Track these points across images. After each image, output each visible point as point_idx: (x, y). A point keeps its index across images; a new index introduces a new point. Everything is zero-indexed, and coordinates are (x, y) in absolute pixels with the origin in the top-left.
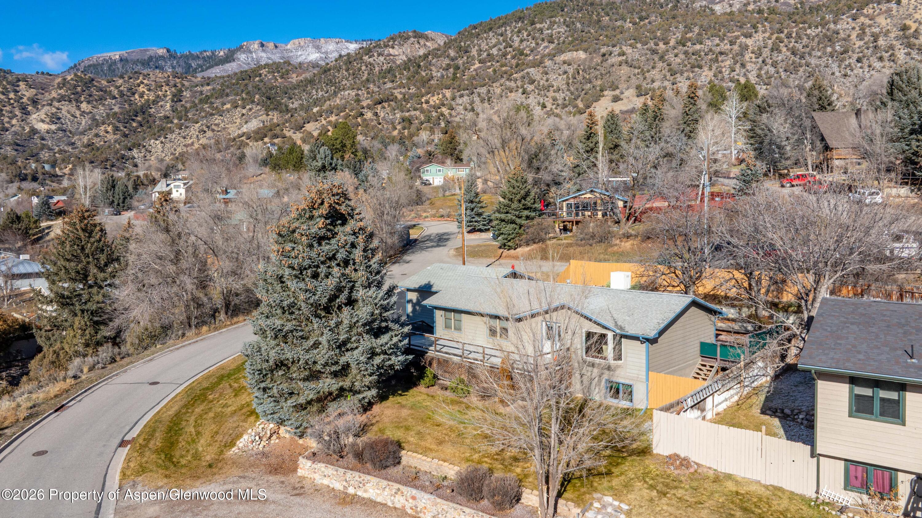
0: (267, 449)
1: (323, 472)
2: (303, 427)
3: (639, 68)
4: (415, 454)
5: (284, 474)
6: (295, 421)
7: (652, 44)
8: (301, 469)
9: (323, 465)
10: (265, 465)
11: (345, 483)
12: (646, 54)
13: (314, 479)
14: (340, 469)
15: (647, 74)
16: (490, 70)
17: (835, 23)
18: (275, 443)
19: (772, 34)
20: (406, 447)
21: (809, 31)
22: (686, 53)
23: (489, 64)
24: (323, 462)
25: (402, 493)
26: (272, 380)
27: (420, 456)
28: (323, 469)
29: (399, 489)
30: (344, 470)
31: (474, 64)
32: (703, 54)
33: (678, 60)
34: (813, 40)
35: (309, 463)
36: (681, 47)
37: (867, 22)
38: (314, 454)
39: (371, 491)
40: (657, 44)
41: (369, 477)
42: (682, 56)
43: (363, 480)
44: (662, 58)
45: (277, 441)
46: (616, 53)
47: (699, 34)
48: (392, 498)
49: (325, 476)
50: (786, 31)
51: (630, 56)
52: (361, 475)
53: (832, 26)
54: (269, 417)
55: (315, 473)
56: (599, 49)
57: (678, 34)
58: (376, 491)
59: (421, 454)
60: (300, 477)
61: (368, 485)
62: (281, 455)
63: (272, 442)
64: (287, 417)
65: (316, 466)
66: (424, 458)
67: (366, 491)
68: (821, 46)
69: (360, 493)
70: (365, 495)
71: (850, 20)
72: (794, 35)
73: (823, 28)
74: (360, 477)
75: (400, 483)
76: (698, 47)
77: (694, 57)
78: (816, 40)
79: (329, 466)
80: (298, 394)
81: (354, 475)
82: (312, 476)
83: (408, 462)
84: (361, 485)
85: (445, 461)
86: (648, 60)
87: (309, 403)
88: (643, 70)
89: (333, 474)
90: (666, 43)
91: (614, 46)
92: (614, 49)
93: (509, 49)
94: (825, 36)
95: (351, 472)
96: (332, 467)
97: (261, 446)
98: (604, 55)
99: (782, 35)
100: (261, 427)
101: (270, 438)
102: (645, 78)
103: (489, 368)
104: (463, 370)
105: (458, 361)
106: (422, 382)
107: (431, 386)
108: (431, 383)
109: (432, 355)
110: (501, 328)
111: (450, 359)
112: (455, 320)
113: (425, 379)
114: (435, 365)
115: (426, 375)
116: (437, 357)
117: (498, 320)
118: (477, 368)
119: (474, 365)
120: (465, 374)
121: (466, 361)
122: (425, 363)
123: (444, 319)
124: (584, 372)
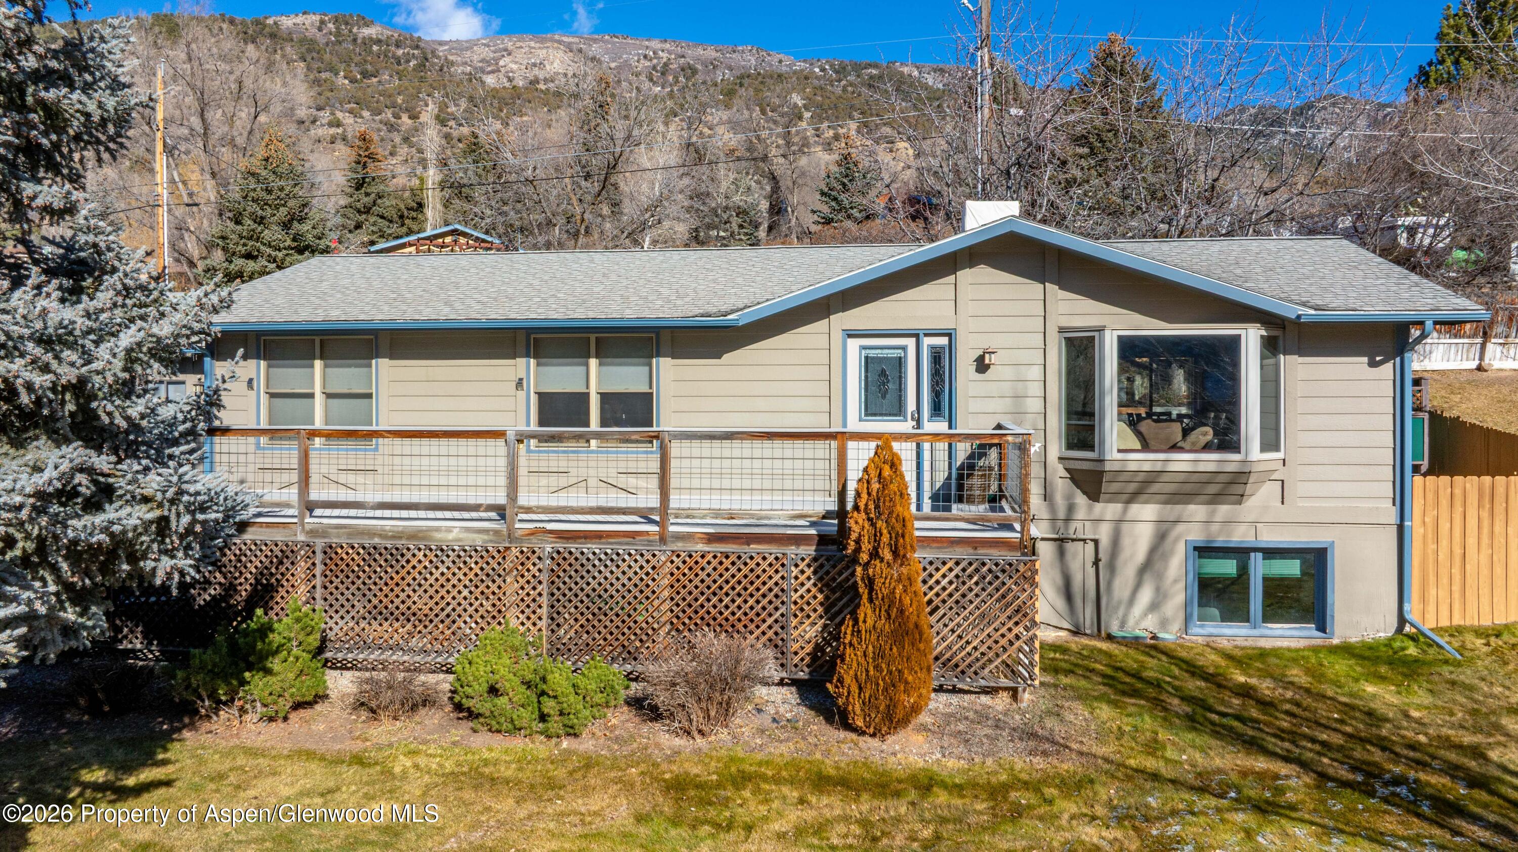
98: (301, 122)
103: (701, 547)
104: (511, 585)
105: (479, 540)
106: (257, 684)
107: (298, 706)
108: (304, 689)
109: (279, 536)
110: (605, 397)
111: (414, 536)
112: (329, 396)
113: (275, 664)
114: (303, 589)
115: (275, 638)
116: (319, 544)
117: (593, 362)
118: (615, 559)
119: (595, 547)
120: (528, 606)
121: (533, 533)
122: (230, 589)
123: (264, 398)
124: (1077, 528)
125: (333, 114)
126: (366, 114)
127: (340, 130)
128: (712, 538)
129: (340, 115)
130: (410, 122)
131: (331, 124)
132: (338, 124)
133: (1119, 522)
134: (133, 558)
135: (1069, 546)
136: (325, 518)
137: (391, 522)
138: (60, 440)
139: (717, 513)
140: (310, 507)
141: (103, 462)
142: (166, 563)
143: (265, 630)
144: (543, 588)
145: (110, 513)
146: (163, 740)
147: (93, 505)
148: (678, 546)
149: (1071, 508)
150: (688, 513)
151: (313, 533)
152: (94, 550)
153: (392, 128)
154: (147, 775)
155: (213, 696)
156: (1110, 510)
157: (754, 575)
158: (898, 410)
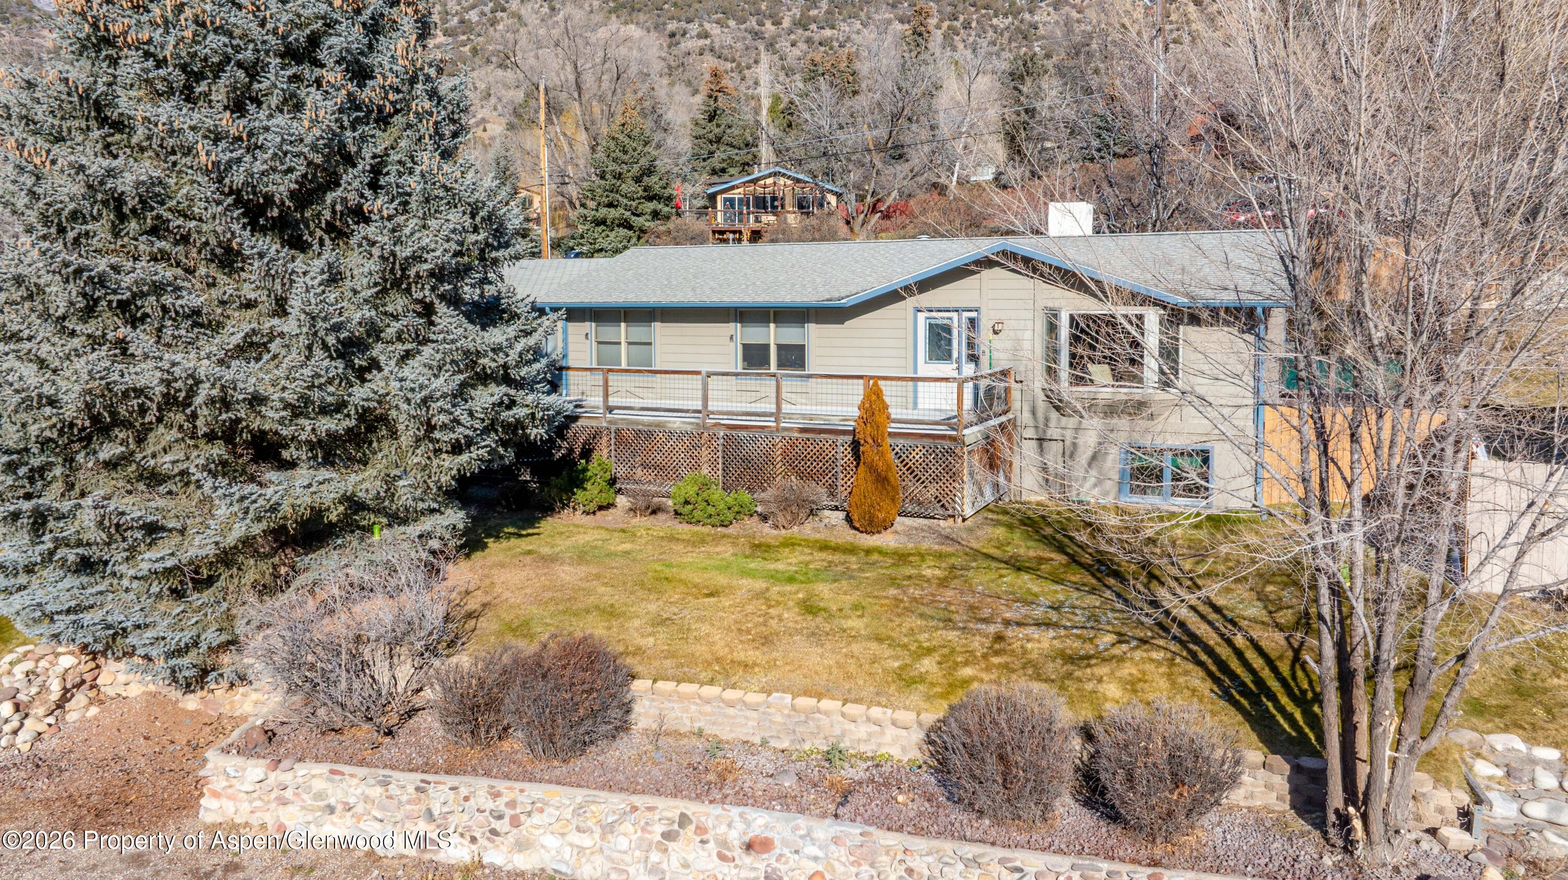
0: (51, 744)
1: (319, 796)
2: (204, 647)
3: (733, 61)
4: (685, 688)
5: (139, 826)
6: (172, 627)
7: (753, 23)
8: (216, 795)
9: (322, 769)
10: (46, 803)
11: (422, 826)
12: (744, 38)
13: (282, 828)
14: (396, 774)
15: (746, 72)
16: (467, 48)
17: (1031, 12)
18: (83, 720)
19: (942, 21)
20: (638, 669)
21: (995, 21)
22: (809, 41)
23: (464, 38)
24: (317, 759)
25: (701, 830)
26: (71, 486)
27: (710, 691)
28: (319, 785)
29: (684, 820)
30: (420, 776)
31: (435, 36)
32: (836, 44)
33: (796, 52)
34: (1002, 35)
35: (255, 769)
36: (800, 31)
37: (1075, 15)
38: (270, 735)
39: (551, 841)
40: (761, 24)
41: (535, 791)
42: (804, 46)
43: (512, 804)
44: (771, 46)
45: (94, 711)
46: (694, 33)
47: (829, 12)
48: (655, 857)
49: (331, 810)
50: (961, 18)
51: (717, 40)
52: (501, 785)
53: (1027, 16)
54: (63, 622)
55: (284, 802)
56: (664, 24)
57: (794, 10)
58: (576, 838)
59: (711, 682)
60: (212, 829)
61: (536, 819)
62: (116, 758)
63: (72, 717)
64: (138, 618)
65: (287, 777)
66: (730, 694)
67: (522, 846)
68: (1014, 44)
69: (495, 856)
70: (523, 862)
71: (1051, 9)
72: (974, 24)
73: (1015, 17)
74: (496, 795)
75: (676, 793)
76: (828, 33)
77: (822, 49)
78: (1006, 35)
79: (347, 769)
80: (182, 532)
81: (464, 791)
82: (269, 819)
83: (661, 719)
84: (502, 826)
85: (819, 696)
86: (747, 48)
87: (227, 558)
88: (739, 65)
89: (366, 799)
90: (777, 23)
91: (689, 21)
92: (691, 26)
93: (499, 14)
94: (1018, 29)
95: (452, 780)
96: (362, 771)
97: (23, 736)
98: (672, 35)
99: (957, 24)
100: (19, 670)
101: (61, 704)
102: (743, 79)
103: (796, 435)
104: (705, 452)
105: (689, 428)
106: (580, 495)
107: (601, 508)
108: (604, 499)
109: (594, 423)
110: (780, 347)
111: (658, 425)
112: (630, 343)
113: (588, 485)
114: (605, 451)
115: (589, 474)
116: (613, 428)
117: (772, 325)
118: (754, 440)
119: (745, 433)
120: (713, 463)
121: (715, 425)
122: (571, 450)
123: (594, 344)
124: (1053, 432)
125: (701, 25)
126: (732, 23)
127: (708, 42)
128: (803, 430)
129: (707, 26)
130: (773, 28)
131: (699, 36)
132: (706, 35)
133: (1077, 430)
134: (523, 429)
135: (1045, 444)
136: (618, 415)
137: (647, 417)
138: (498, 384)
139: (803, 416)
140: (610, 409)
141: (512, 392)
142: (535, 431)
143: (585, 470)
144: (720, 454)
145: (515, 410)
146: (539, 520)
147: (509, 407)
148: (785, 434)
149: (1047, 420)
150: (790, 415)
151: (610, 422)
152: (509, 424)
153: (757, 35)
154: (530, 531)
155: (561, 501)
156: (1072, 422)
157: (821, 451)
158: (947, 356)
